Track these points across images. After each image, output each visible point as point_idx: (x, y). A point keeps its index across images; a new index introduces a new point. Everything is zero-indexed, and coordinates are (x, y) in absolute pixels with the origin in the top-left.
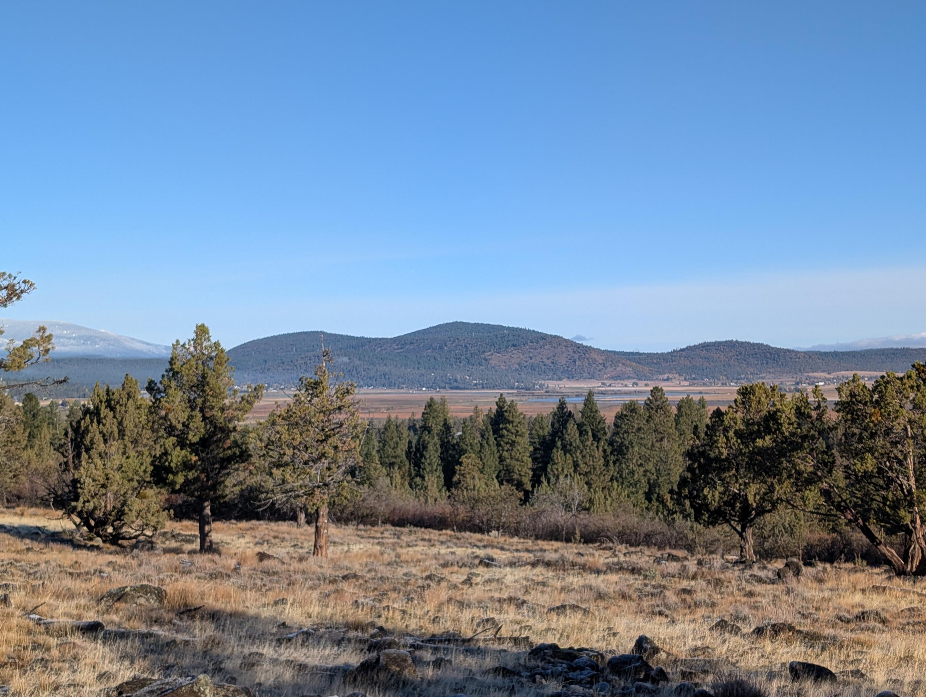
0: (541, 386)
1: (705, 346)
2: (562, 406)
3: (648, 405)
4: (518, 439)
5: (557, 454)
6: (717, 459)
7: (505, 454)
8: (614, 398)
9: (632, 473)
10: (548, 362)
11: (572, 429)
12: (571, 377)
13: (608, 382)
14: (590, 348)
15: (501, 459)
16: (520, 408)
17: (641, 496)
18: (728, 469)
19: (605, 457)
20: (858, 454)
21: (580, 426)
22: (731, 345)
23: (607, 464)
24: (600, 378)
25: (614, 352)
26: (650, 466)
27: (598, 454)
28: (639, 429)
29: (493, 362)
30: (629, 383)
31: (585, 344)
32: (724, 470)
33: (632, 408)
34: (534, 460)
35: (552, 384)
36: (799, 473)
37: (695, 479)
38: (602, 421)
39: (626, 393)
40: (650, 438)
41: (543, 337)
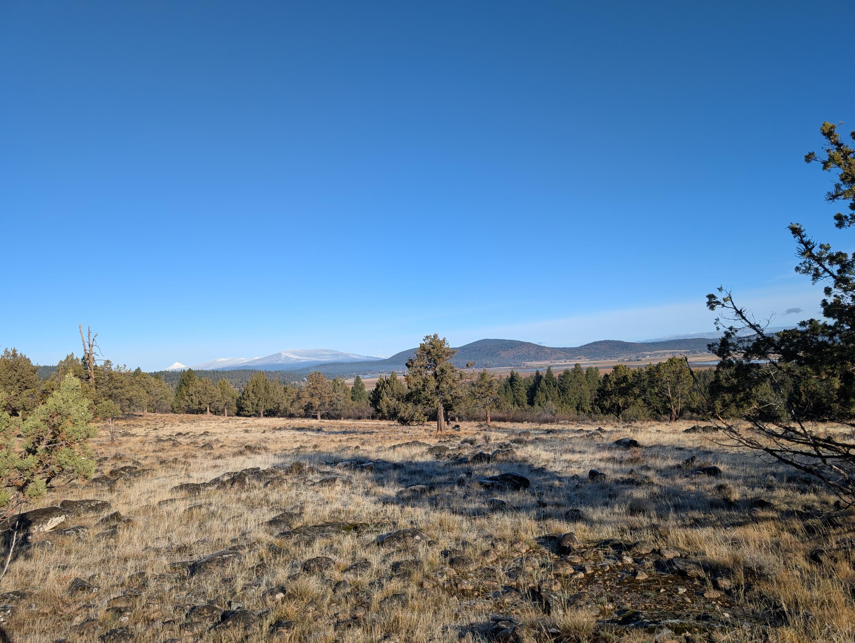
0: (524, 364)
1: (595, 343)
2: (537, 373)
3: (574, 371)
4: (521, 388)
5: (539, 393)
6: (608, 392)
7: (516, 394)
8: (557, 368)
9: (570, 399)
10: (526, 354)
11: (543, 382)
12: (537, 360)
13: (553, 361)
14: (544, 347)
15: (514, 396)
16: (520, 375)
17: (574, 408)
18: (612, 395)
19: (558, 393)
21: (546, 381)
22: (606, 342)
23: (559, 396)
24: (550, 360)
25: (555, 348)
26: (577, 396)
27: (556, 392)
28: (571, 381)
29: (502, 355)
30: (563, 361)
31: (542, 345)
32: (610, 395)
33: (567, 373)
34: (528, 396)
35: (529, 363)
37: (600, 399)
38: (555, 378)
39: (562, 366)
40: (576, 385)
41: (523, 344)
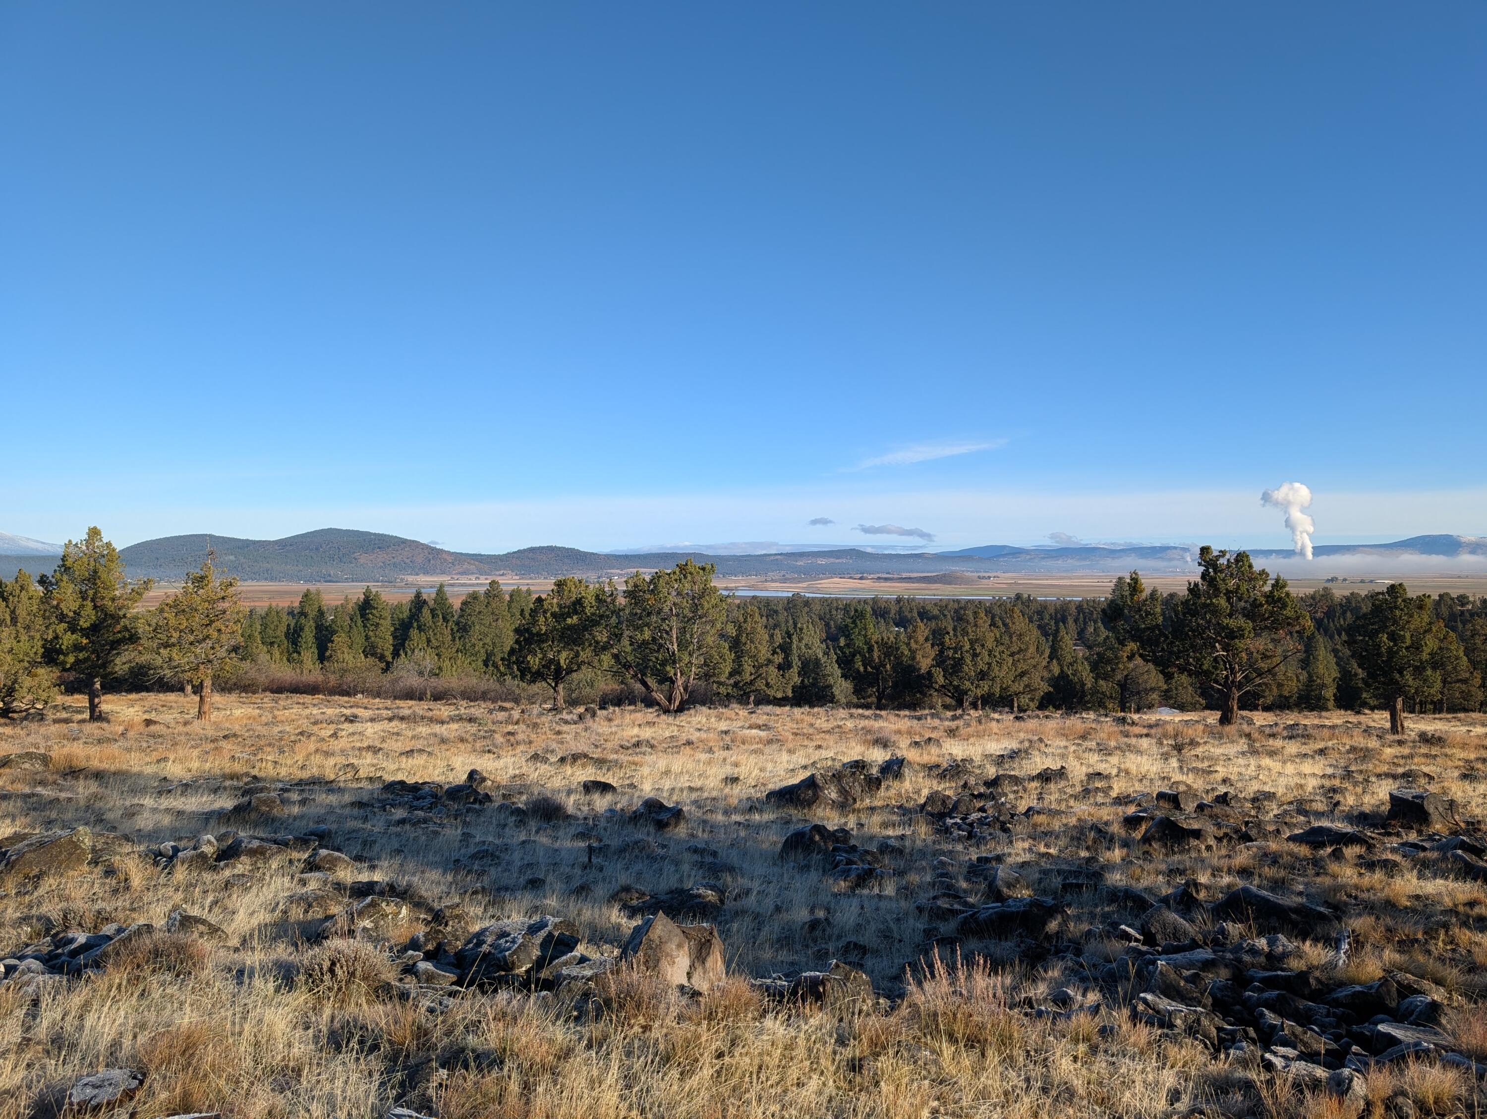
0: (402, 580)
1: (532, 550)
2: (418, 595)
3: (487, 594)
4: (382, 621)
5: (414, 633)
6: (538, 634)
7: (371, 633)
8: (461, 589)
9: (474, 645)
10: (408, 561)
11: (426, 612)
12: (426, 573)
13: (456, 577)
14: (442, 550)
15: (367, 638)
16: (384, 597)
17: (480, 663)
18: (546, 641)
19: (452, 634)
20: (639, 628)
21: (432, 611)
22: (551, 549)
23: (454, 640)
24: (450, 573)
25: (461, 554)
26: (488, 640)
27: (447, 632)
28: (480, 612)
29: (362, 561)
30: (473, 577)
31: (438, 547)
32: (543, 642)
33: (474, 596)
34: (395, 638)
35: (410, 579)
36: (597, 642)
37: (520, 650)
38: (451, 606)
39: (470, 585)
40: (487, 620)
41: (404, 542)
